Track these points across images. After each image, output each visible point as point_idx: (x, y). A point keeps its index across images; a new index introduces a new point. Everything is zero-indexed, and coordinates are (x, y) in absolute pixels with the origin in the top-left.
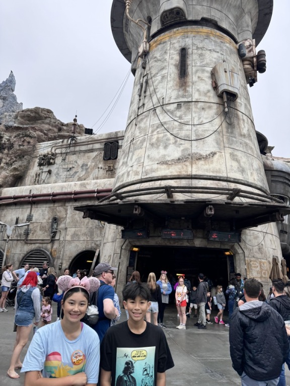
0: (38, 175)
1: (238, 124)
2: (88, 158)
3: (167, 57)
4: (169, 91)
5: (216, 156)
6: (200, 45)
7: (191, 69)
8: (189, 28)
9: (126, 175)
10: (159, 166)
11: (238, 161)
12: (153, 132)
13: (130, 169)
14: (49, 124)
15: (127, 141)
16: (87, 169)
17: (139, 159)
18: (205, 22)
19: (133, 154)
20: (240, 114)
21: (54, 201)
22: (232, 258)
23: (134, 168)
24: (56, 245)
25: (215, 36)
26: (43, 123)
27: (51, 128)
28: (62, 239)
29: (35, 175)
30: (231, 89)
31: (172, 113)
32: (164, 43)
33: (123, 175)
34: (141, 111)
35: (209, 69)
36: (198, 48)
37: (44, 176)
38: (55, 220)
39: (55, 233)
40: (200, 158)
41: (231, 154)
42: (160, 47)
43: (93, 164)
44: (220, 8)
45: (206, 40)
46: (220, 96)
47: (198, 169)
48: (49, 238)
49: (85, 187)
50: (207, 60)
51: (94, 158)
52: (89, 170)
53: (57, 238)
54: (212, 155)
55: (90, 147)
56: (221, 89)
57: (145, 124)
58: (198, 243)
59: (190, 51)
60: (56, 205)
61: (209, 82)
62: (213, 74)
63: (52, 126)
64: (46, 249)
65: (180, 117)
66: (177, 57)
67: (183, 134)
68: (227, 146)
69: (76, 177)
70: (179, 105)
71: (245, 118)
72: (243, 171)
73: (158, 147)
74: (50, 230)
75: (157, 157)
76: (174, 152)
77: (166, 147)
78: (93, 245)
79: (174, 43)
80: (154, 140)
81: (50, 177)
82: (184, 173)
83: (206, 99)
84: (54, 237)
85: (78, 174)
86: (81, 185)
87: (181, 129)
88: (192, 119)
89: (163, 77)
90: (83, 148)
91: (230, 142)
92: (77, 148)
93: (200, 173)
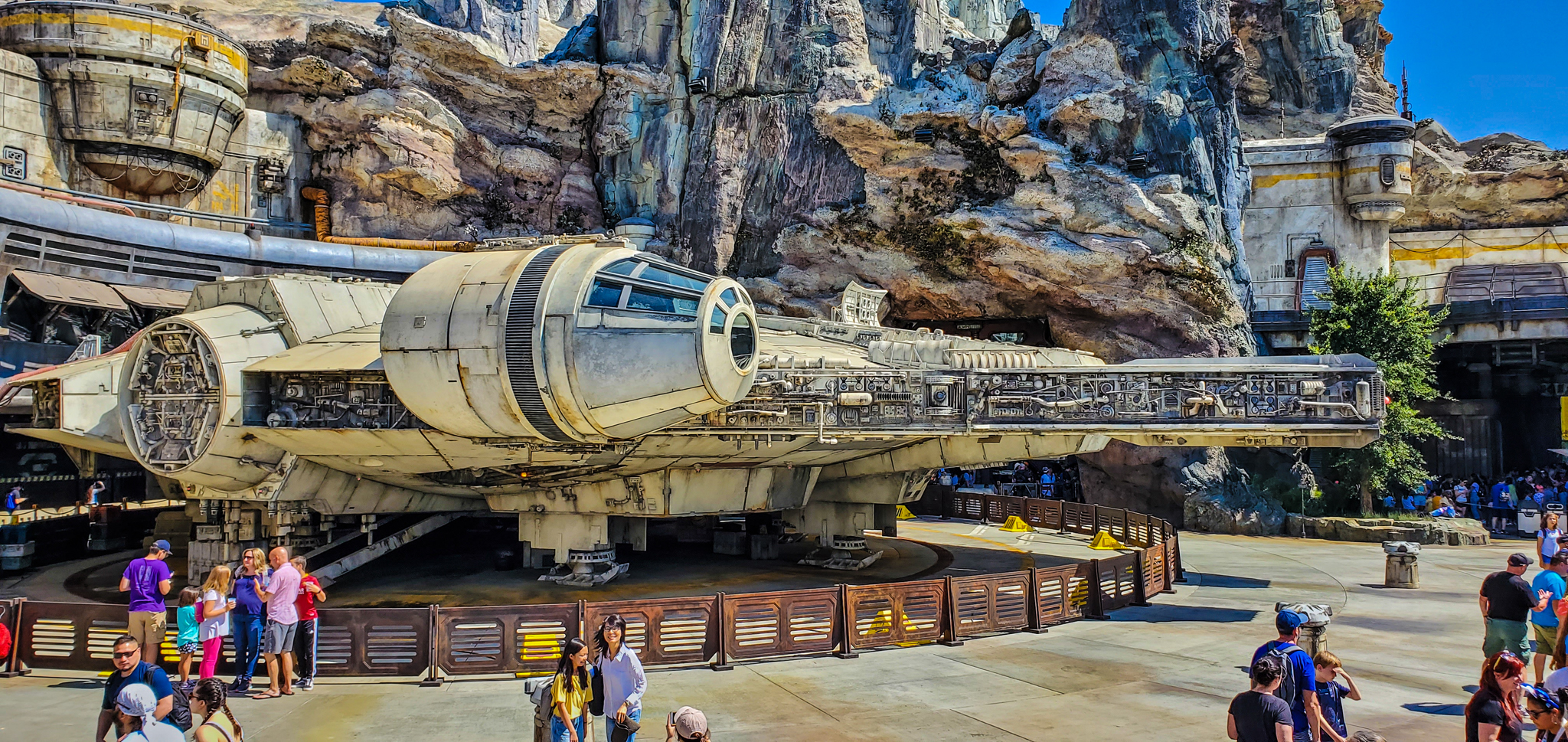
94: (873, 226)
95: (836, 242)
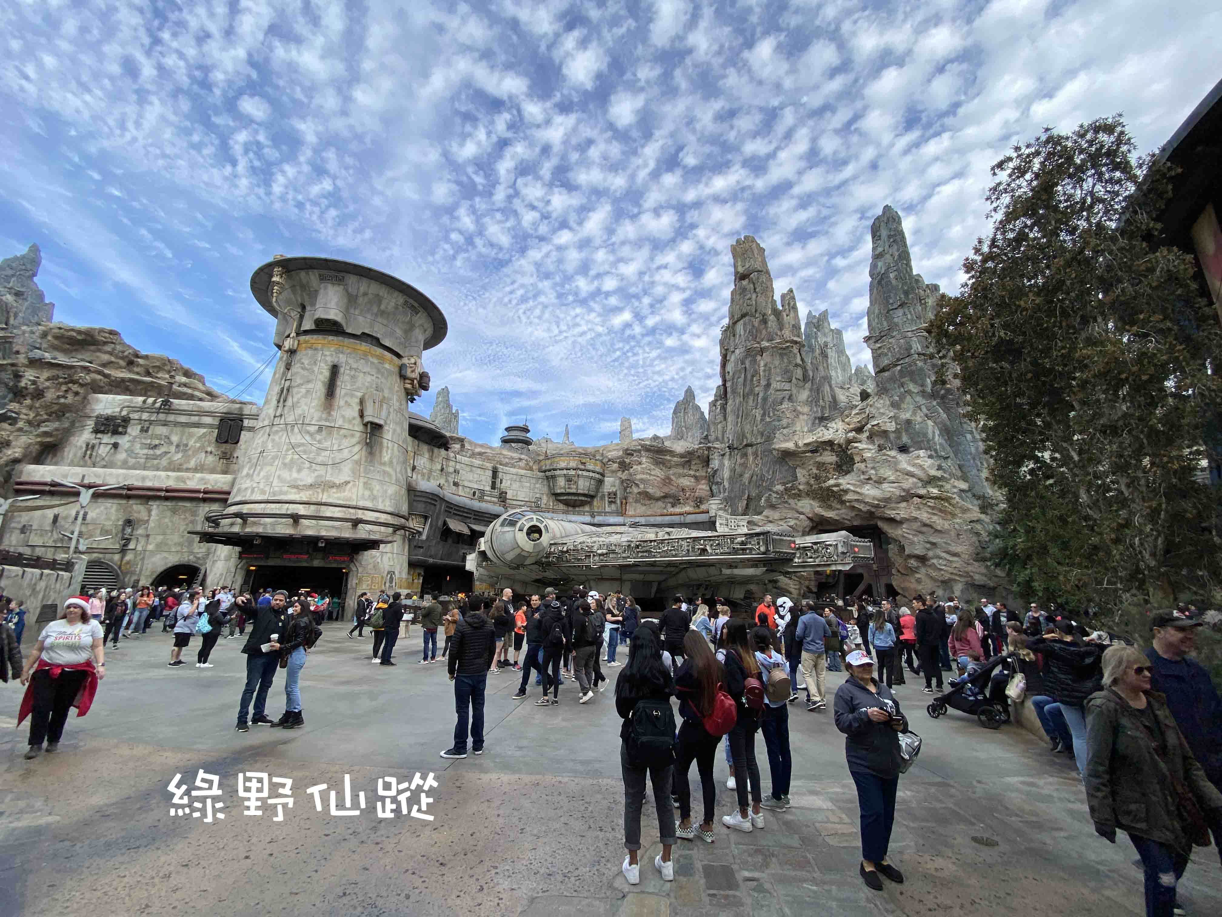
0: (90, 447)
1: (381, 452)
2: (191, 435)
3: (316, 369)
4: (312, 410)
5: (350, 485)
6: (355, 366)
7: (340, 391)
8: (347, 341)
9: (249, 491)
10: (290, 489)
11: (371, 490)
12: (287, 450)
13: (255, 485)
14: (111, 353)
15: (256, 449)
16: (185, 451)
17: (267, 477)
18: (365, 337)
19: (261, 469)
20: (385, 441)
21: (128, 497)
22: (347, 574)
23: (261, 486)
24: (129, 557)
25: (373, 356)
26: (99, 351)
27: (113, 359)
28: (139, 548)
29: (84, 446)
30: (376, 421)
31: (311, 435)
32: (316, 349)
33: (246, 489)
34: (277, 421)
35: (359, 395)
36: (351, 369)
37: (103, 451)
38: (129, 522)
39: (128, 540)
40: (333, 486)
41: (365, 483)
42: (310, 352)
43: (198, 445)
44: (385, 322)
45: (362, 361)
46: (365, 425)
47: (329, 496)
48: (117, 546)
49: (185, 482)
50: (359, 384)
51: (200, 438)
52: (190, 453)
53: (131, 546)
54: (345, 483)
55: (195, 419)
56: (367, 419)
57: (280, 438)
58: (316, 563)
59: (342, 370)
60: (131, 502)
61: (357, 408)
62: (362, 402)
63: (117, 357)
64: (111, 560)
65: (320, 442)
66: (327, 374)
67: (320, 459)
68: (363, 475)
69: (164, 462)
70: (320, 429)
71: (390, 445)
72: (374, 498)
73: (290, 470)
74: (120, 535)
75: (288, 478)
76: (307, 478)
77: (299, 471)
78: (191, 557)
79: (327, 355)
80: (287, 461)
81: (115, 453)
82: (314, 500)
83: (351, 427)
84: (125, 545)
85: (169, 455)
86: (178, 479)
87: (318, 455)
88: (332, 445)
89: (307, 392)
90: (183, 419)
91: (366, 472)
92: (171, 418)
93: (330, 500)
94: (800, 491)
95: (784, 498)
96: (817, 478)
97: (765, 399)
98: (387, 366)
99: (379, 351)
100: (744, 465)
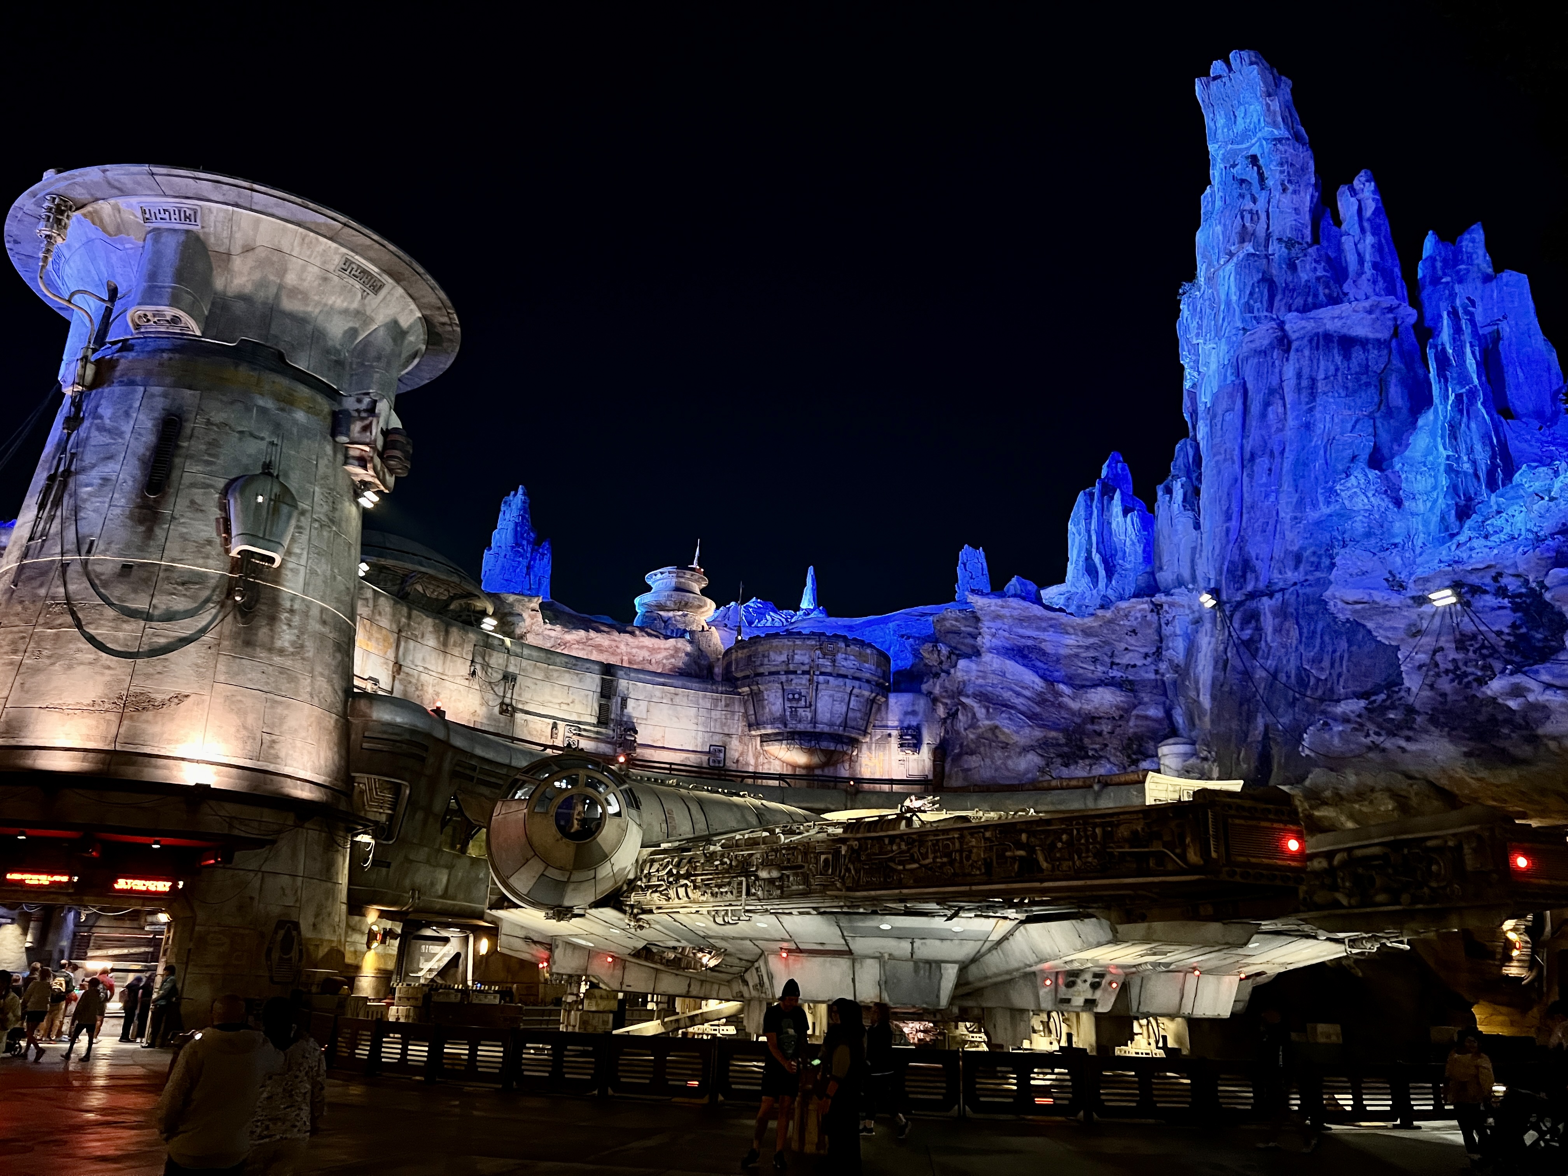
1: (272, 624)
3: (127, 428)
4: (111, 527)
5: (187, 702)
6: (218, 417)
7: (180, 479)
12: (47, 622)
25: (262, 393)
30: (260, 546)
31: (105, 583)
32: (129, 382)
34: (33, 554)
35: (222, 483)
36: (209, 424)
40: (146, 705)
41: (228, 698)
45: (237, 405)
46: (236, 558)
50: (223, 459)
54: (176, 700)
57: (36, 592)
59: (188, 428)
61: (215, 516)
62: (228, 504)
65: (122, 599)
66: (149, 438)
67: (119, 642)
68: (222, 678)
70: (126, 571)
75: (43, 690)
76: (86, 686)
79: (153, 396)
83: (198, 562)
87: (117, 628)
88: (151, 606)
89: (106, 480)
91: (234, 671)
94: (1410, 710)
95: (1367, 735)
96: (1456, 673)
97: (1302, 465)
98: (300, 416)
99: (283, 382)
100: (1250, 646)
